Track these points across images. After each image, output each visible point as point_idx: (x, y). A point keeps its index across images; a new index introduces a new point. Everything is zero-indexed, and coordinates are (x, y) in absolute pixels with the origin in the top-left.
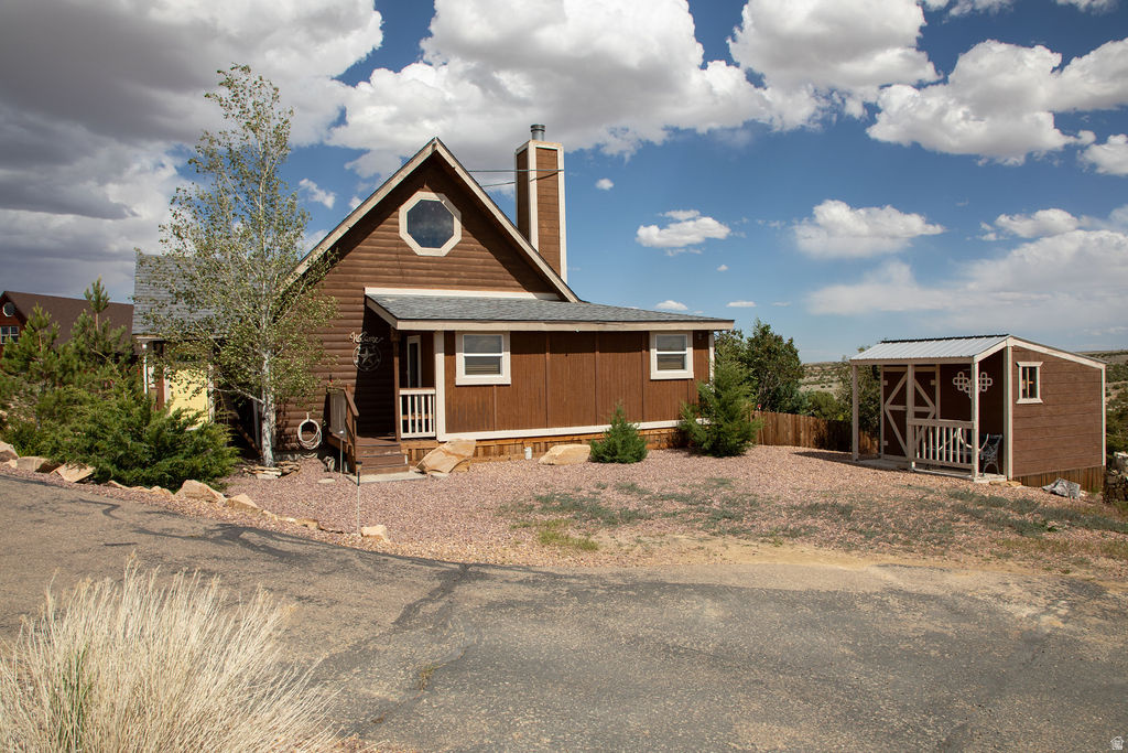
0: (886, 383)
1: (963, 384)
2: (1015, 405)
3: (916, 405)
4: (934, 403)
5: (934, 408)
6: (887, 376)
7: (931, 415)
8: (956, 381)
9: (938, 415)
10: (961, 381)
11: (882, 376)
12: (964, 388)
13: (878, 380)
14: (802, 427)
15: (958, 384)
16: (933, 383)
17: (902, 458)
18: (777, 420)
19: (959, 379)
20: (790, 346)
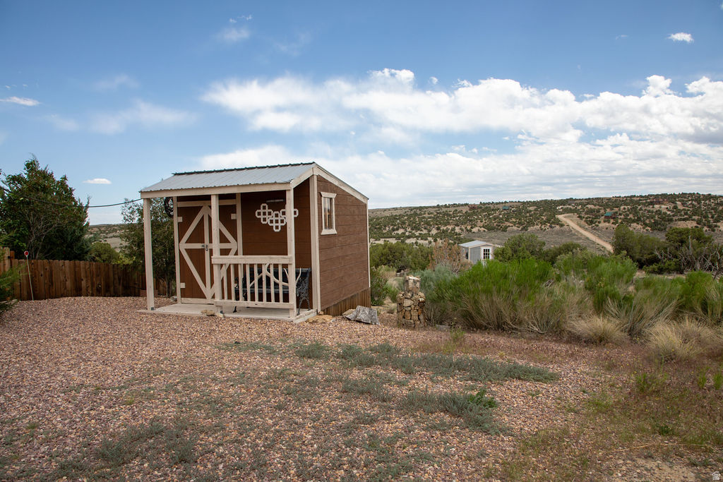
0: (180, 220)
1: (267, 216)
2: (321, 237)
3: (221, 242)
4: (236, 238)
5: (236, 244)
6: (181, 211)
7: (233, 252)
8: (259, 214)
9: (241, 251)
10: (264, 214)
11: (175, 213)
12: (268, 221)
13: (171, 216)
14: (83, 275)
15: (262, 217)
16: (233, 217)
17: (202, 300)
18: (51, 267)
19: (262, 211)
20: (62, 184)
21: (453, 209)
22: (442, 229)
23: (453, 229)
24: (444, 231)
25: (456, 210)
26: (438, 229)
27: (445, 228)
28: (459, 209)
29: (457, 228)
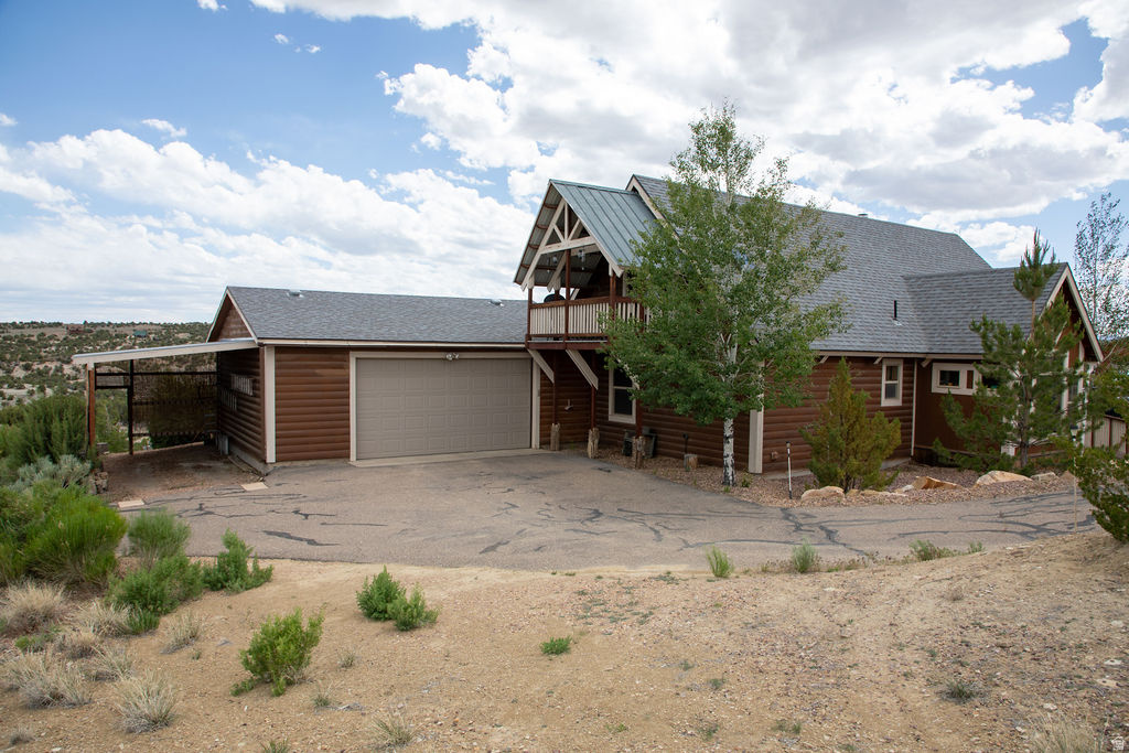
21: (36, 332)
22: (35, 367)
23: (59, 369)
24: (40, 373)
25: (43, 334)
26: (27, 368)
27: (42, 367)
28: (49, 332)
29: (65, 367)
